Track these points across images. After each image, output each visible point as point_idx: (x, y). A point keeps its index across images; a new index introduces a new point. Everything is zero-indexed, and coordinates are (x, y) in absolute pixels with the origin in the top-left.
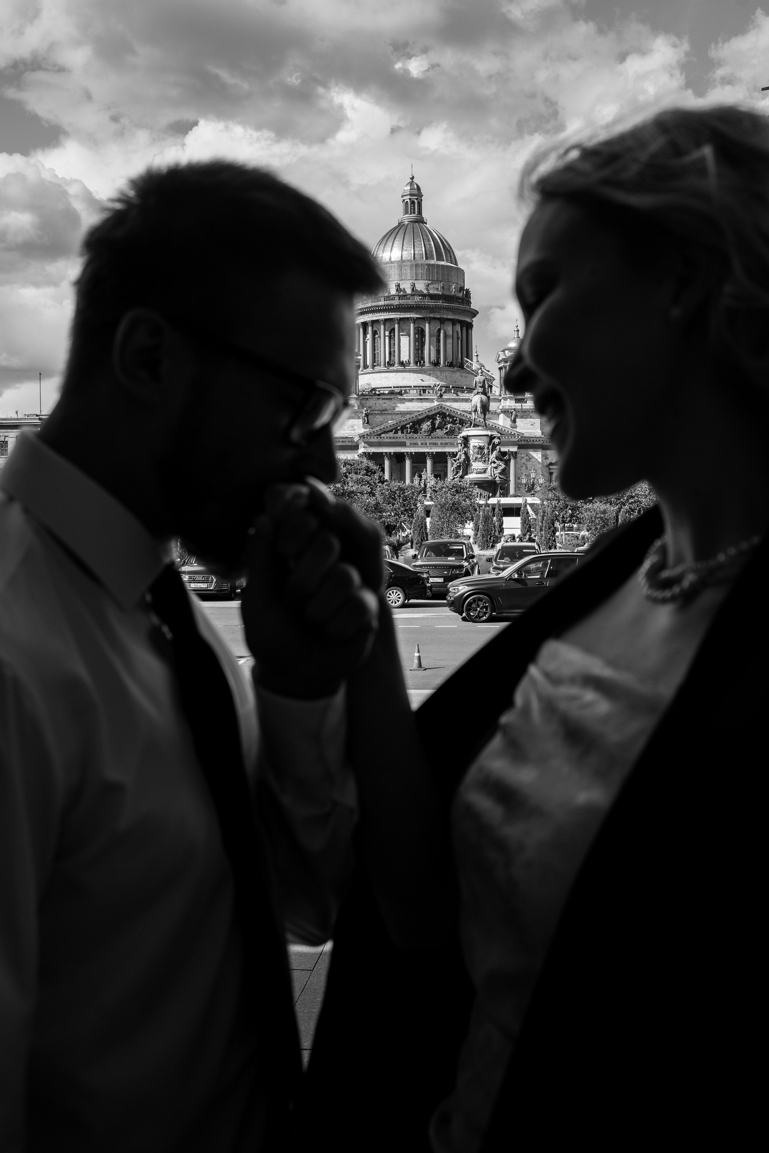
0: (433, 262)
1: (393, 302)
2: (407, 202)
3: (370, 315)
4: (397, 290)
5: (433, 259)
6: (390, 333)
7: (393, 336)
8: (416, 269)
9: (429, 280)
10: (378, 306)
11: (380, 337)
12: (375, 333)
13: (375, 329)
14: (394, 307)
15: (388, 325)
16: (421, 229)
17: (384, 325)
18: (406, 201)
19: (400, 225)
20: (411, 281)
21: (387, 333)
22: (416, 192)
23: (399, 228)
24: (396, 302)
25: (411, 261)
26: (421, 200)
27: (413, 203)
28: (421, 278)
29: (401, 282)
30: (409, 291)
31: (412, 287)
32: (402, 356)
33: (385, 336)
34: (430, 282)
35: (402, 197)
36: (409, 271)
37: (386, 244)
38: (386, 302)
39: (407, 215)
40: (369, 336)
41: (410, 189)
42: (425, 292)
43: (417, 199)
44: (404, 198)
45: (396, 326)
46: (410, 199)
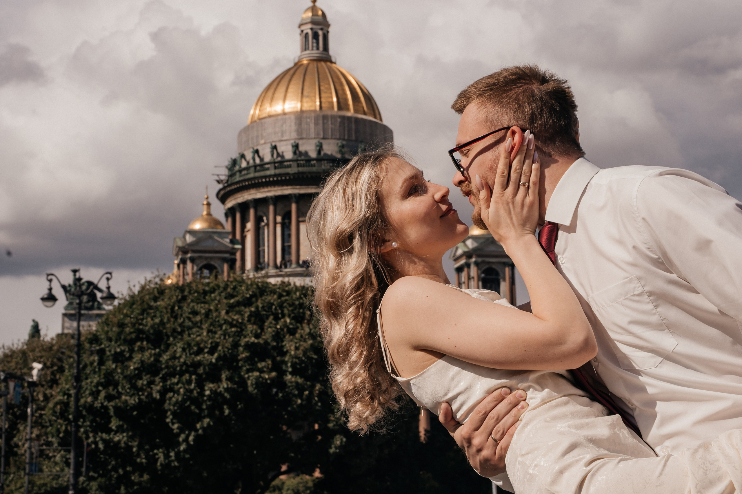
0: (351, 113)
1: (289, 170)
2: (307, 34)
3: (253, 191)
4: (295, 153)
5: (348, 109)
6: (283, 219)
7: (287, 224)
8: (324, 123)
9: (344, 140)
10: (265, 177)
11: (268, 225)
12: (258, 220)
13: (260, 213)
14: (290, 177)
15: (280, 206)
16: (331, 70)
17: (275, 205)
18: (305, 32)
19: (297, 65)
20: (316, 141)
21: (279, 219)
22: (320, 18)
23: (295, 68)
24: (294, 170)
25: (315, 111)
26: (328, 32)
27: (316, 36)
28: (332, 135)
29: (300, 142)
30: (313, 154)
31: (318, 148)
32: (302, 253)
33: (275, 223)
34: (344, 143)
35: (300, 26)
36: (312, 126)
37: (274, 93)
38: (278, 171)
39: (307, 52)
40: (250, 225)
41: (313, 15)
42: (339, 156)
43: (322, 29)
44: (303, 28)
45: (294, 207)
46: (312, 29)
